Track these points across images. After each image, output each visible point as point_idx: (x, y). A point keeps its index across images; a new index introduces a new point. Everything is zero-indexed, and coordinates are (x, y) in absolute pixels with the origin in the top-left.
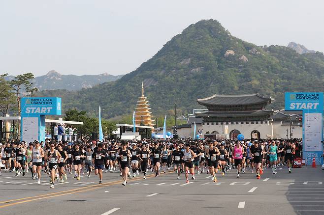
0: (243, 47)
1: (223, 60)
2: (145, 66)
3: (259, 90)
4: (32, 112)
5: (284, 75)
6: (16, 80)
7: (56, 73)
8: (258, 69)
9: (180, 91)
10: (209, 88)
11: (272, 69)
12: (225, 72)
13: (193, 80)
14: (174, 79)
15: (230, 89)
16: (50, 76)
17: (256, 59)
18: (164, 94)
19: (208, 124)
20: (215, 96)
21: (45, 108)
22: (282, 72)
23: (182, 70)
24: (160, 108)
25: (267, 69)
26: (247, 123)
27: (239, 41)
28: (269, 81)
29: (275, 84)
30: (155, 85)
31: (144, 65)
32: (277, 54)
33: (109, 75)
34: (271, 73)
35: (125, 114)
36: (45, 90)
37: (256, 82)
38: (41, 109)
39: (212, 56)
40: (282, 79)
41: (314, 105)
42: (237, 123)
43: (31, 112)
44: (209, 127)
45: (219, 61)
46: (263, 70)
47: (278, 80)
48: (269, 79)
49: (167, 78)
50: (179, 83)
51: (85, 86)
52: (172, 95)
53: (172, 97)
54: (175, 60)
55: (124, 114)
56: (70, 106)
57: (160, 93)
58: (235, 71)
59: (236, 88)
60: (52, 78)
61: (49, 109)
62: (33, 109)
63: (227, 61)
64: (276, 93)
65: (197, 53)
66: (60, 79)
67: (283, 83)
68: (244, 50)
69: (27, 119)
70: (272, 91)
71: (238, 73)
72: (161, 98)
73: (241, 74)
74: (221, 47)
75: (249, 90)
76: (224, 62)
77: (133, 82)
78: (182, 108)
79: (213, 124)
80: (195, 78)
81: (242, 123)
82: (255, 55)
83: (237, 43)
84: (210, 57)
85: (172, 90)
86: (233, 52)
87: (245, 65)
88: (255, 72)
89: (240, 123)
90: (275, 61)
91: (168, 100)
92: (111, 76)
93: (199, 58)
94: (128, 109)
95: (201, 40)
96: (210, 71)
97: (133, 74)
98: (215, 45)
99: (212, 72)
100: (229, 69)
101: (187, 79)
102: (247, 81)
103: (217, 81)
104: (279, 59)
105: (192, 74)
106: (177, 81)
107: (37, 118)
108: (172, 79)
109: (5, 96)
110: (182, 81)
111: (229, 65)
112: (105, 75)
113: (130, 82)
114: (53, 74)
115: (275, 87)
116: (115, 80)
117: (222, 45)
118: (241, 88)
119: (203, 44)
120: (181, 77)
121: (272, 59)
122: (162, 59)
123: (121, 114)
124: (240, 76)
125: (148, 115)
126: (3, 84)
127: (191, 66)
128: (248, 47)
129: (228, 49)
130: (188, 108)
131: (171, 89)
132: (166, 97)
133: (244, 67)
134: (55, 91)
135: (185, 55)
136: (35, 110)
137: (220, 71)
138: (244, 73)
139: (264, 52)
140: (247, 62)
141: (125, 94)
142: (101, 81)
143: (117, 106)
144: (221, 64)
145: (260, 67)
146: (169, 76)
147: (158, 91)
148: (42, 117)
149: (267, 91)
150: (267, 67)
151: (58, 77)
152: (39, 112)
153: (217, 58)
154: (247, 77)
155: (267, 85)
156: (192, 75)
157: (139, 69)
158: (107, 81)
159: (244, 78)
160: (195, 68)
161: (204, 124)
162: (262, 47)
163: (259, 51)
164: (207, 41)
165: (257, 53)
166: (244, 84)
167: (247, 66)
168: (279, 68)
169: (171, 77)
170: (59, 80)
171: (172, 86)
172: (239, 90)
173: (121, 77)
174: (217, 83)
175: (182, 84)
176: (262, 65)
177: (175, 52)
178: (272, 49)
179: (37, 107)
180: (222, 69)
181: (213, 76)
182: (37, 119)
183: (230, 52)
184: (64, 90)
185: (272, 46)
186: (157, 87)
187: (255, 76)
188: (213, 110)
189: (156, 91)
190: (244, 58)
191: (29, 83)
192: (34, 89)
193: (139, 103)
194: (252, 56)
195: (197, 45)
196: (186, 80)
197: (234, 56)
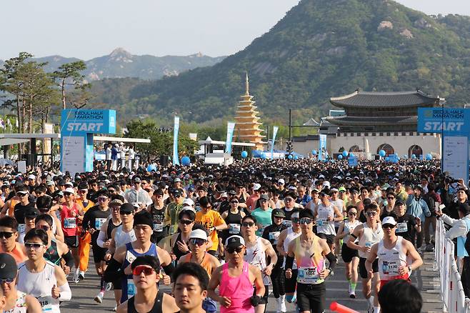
0: (406, 17)
1: (376, 35)
2: (259, 44)
3: (429, 82)
4: (76, 130)
5: (466, 60)
6: (61, 71)
7: (125, 51)
8: (428, 49)
9: (310, 81)
10: (353, 77)
11: (449, 50)
12: (378, 55)
13: (329, 66)
14: (301, 64)
15: (385, 80)
16: (116, 57)
17: (424, 35)
18: (286, 86)
19: (345, 135)
20: (356, 93)
21: (94, 124)
22: (464, 55)
23: (314, 50)
24: (279, 107)
25: (441, 50)
26: (404, 135)
27: (401, 7)
28: (444, 68)
29: (453, 73)
30: (273, 72)
31: (257, 42)
32: (457, 28)
33: (205, 56)
34: (448, 57)
35: (227, 115)
36: (108, 77)
37: (424, 71)
38: (88, 125)
39: (359, 29)
40: (464, 66)
41: (457, 126)
42: (389, 135)
43: (74, 130)
44: (347, 139)
45: (369, 38)
46: (435, 52)
47: (458, 67)
48: (445, 65)
49: (291, 62)
50: (310, 70)
51: (168, 73)
52: (297, 88)
53: (298, 92)
54: (303, 35)
55: (225, 116)
56: (144, 103)
57: (280, 85)
58: (393, 53)
59: (395, 78)
60: (118, 59)
61: (99, 125)
62: (78, 125)
63: (382, 37)
64: (454, 86)
65: (337, 25)
66: (130, 61)
67: (465, 72)
68: (407, 22)
69: (69, 138)
70: (449, 85)
71: (398, 57)
72: (282, 92)
73: (403, 57)
74: (373, 16)
75: (414, 81)
76: (377, 40)
77: (240, 68)
78: (312, 108)
79: (352, 135)
80: (333, 62)
81: (396, 135)
82: (422, 28)
83: (397, 10)
84: (356, 31)
85: (299, 81)
86: (391, 24)
87: (409, 44)
88: (424, 54)
89: (392, 134)
90: (454, 38)
91: (292, 96)
92: (206, 58)
93: (339, 33)
94: (231, 108)
95: (342, 6)
96: (355, 53)
97: (241, 55)
98: (364, 13)
99: (359, 54)
100: (384, 50)
101: (321, 64)
102: (411, 68)
103: (365, 68)
104: (460, 36)
105: (329, 56)
106: (307, 67)
107: (83, 137)
108: (298, 65)
109: (44, 94)
110: (314, 68)
111: (384, 44)
112: (199, 56)
113: (235, 67)
114: (121, 53)
115: (452, 77)
116: (212, 64)
117: (375, 14)
118: (402, 79)
119: (346, 10)
120: (311, 61)
121: (450, 36)
122: (283, 33)
123: (220, 116)
124: (402, 61)
125: (254, 122)
126: (41, 77)
127: (327, 44)
128: (414, 18)
129: (383, 19)
130: (321, 108)
131: (296, 79)
132: (289, 91)
133: (407, 47)
134: (122, 80)
135: (319, 28)
136: (80, 127)
137: (371, 52)
138: (407, 57)
139: (438, 25)
140: (411, 40)
141: (227, 85)
142: (192, 66)
143: (214, 104)
144: (372, 42)
145: (431, 46)
146: (294, 59)
147: (277, 82)
148: (90, 135)
149: (441, 84)
150: (442, 47)
151: (128, 58)
152: (86, 130)
153: (367, 32)
154: (410, 62)
155: (440, 75)
156: (328, 59)
157: (249, 48)
158: (202, 65)
159: (407, 63)
160: (334, 47)
161: (339, 135)
162: (434, 16)
163: (430, 23)
164: (351, 6)
165: (427, 26)
166: (407, 73)
167: (411, 45)
168: (459, 49)
169: (297, 60)
170: (130, 63)
171: (298, 75)
172: (398, 82)
173: (222, 60)
174: (366, 70)
175: (314, 71)
176: (434, 45)
177: (303, 24)
178: (450, 21)
179: (82, 123)
180: (375, 50)
181: (360, 61)
182: (82, 139)
183: (386, 24)
184: (137, 79)
185: (450, 15)
186: (275, 76)
187: (423, 61)
188: (354, 115)
189: (274, 82)
190: (407, 33)
191: (78, 75)
192: (86, 85)
193: (242, 104)
194: (419, 31)
195: (335, 13)
196: (320, 66)
197: (391, 31)
